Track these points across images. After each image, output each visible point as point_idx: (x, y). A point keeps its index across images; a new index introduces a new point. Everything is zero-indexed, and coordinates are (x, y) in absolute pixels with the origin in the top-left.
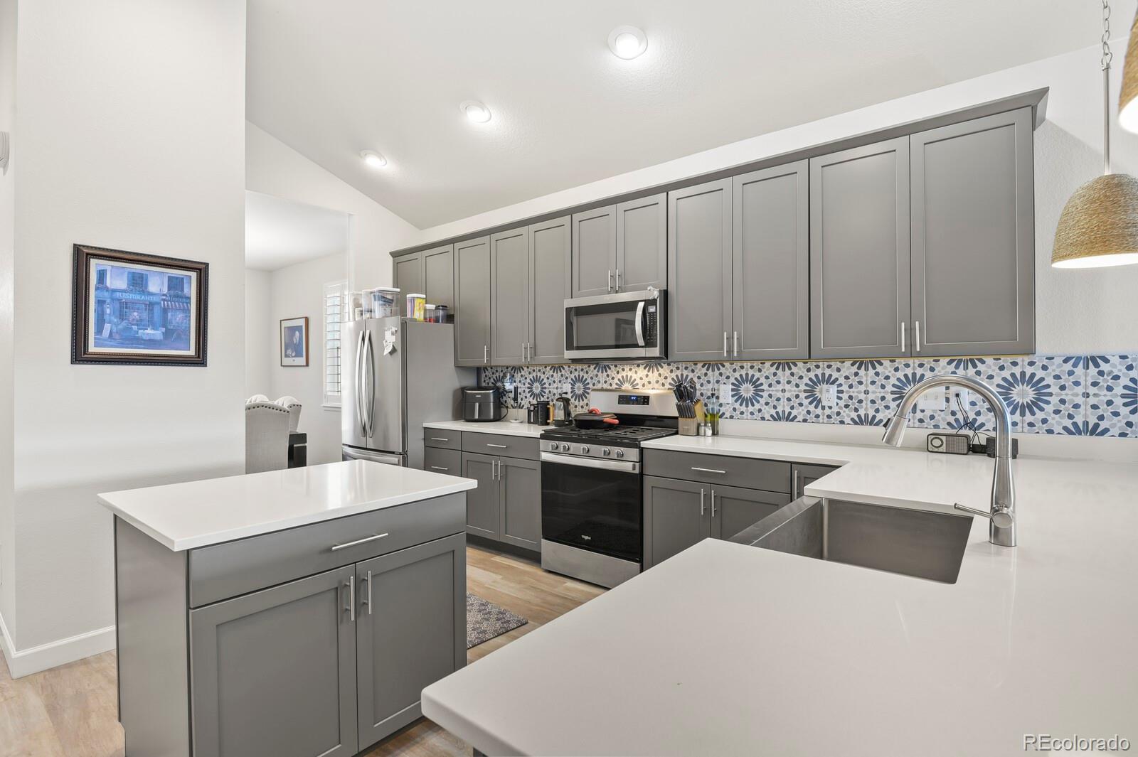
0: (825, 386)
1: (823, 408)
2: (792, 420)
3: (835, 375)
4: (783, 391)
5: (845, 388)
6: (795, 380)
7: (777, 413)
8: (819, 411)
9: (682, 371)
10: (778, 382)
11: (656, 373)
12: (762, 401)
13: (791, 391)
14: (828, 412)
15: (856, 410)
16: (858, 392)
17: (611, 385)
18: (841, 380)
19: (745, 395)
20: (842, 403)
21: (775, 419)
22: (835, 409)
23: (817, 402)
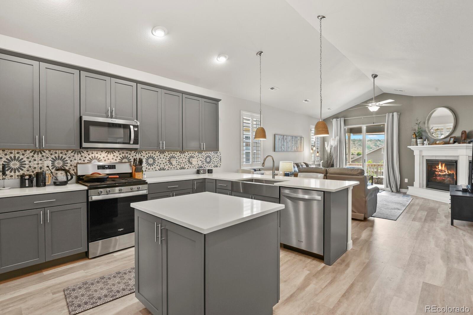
0: (173, 159)
1: (173, 165)
2: (165, 170)
3: (175, 156)
4: (162, 161)
5: (178, 159)
6: (165, 157)
7: (160, 168)
8: (172, 166)
9: (125, 154)
10: (161, 158)
11: (112, 155)
12: (156, 164)
13: (164, 161)
14: (174, 166)
15: (180, 165)
16: (180, 160)
17: (84, 161)
18: (177, 157)
19: (150, 163)
20: (177, 164)
21: (160, 170)
22: (176, 166)
23: (171, 164)
